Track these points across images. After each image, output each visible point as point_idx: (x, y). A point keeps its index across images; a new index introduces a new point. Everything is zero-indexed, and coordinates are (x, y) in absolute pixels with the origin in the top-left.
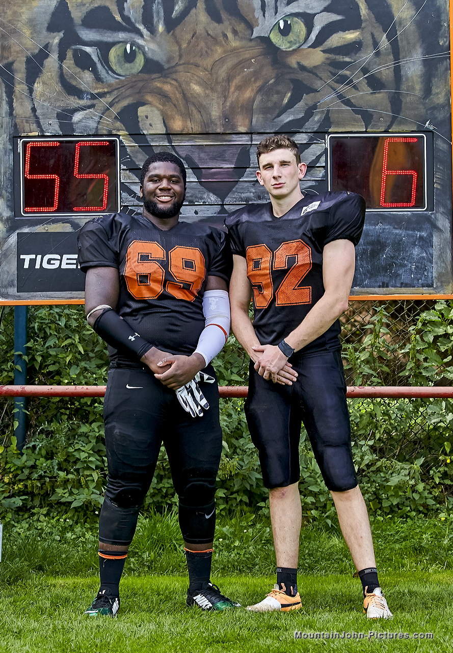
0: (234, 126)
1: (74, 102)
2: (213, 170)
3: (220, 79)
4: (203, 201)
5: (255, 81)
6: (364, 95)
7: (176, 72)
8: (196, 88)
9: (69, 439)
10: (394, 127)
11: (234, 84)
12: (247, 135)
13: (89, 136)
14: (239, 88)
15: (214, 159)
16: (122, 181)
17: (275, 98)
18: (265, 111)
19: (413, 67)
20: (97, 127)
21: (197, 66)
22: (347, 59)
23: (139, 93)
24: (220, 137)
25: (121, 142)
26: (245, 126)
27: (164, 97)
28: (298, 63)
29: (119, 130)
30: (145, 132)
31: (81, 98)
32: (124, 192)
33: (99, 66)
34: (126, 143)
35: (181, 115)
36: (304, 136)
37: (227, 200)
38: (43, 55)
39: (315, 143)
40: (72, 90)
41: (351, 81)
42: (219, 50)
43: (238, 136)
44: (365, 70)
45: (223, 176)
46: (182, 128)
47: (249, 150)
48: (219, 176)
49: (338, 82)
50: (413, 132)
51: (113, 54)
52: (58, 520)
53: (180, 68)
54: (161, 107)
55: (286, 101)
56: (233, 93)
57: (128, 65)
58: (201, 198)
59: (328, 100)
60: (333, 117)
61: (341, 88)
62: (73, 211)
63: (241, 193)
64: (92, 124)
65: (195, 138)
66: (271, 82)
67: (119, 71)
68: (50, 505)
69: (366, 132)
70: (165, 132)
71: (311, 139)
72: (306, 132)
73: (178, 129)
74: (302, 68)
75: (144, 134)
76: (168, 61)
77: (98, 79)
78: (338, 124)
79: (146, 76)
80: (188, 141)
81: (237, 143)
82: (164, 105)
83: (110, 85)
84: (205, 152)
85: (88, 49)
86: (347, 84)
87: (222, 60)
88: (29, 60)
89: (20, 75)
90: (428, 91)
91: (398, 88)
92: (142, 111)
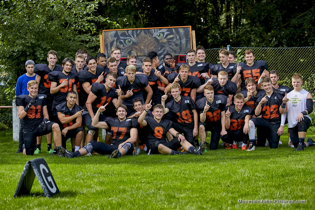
3: (147, 45)
5: (154, 45)
6: (175, 47)
8: (142, 47)
10: (180, 53)
14: (151, 47)
19: (184, 41)
20: (124, 55)
21: (142, 43)
22: (171, 41)
23: (132, 48)
27: (136, 49)
33: (124, 44)
35: (140, 52)
38: (113, 42)
41: (172, 45)
42: (147, 40)
44: (174, 43)
50: (184, 54)
51: (126, 41)
53: (139, 43)
54: (136, 51)
55: (159, 49)
57: (129, 43)
59: (167, 48)
61: (170, 46)
66: (157, 45)
69: (175, 54)
73: (139, 55)
74: (162, 42)
76: (137, 42)
77: (124, 46)
79: (133, 45)
80: (141, 57)
83: (126, 47)
85: (122, 40)
87: (147, 42)
88: (111, 43)
89: (109, 46)
90: (187, 46)
91: (181, 45)
92: (132, 52)
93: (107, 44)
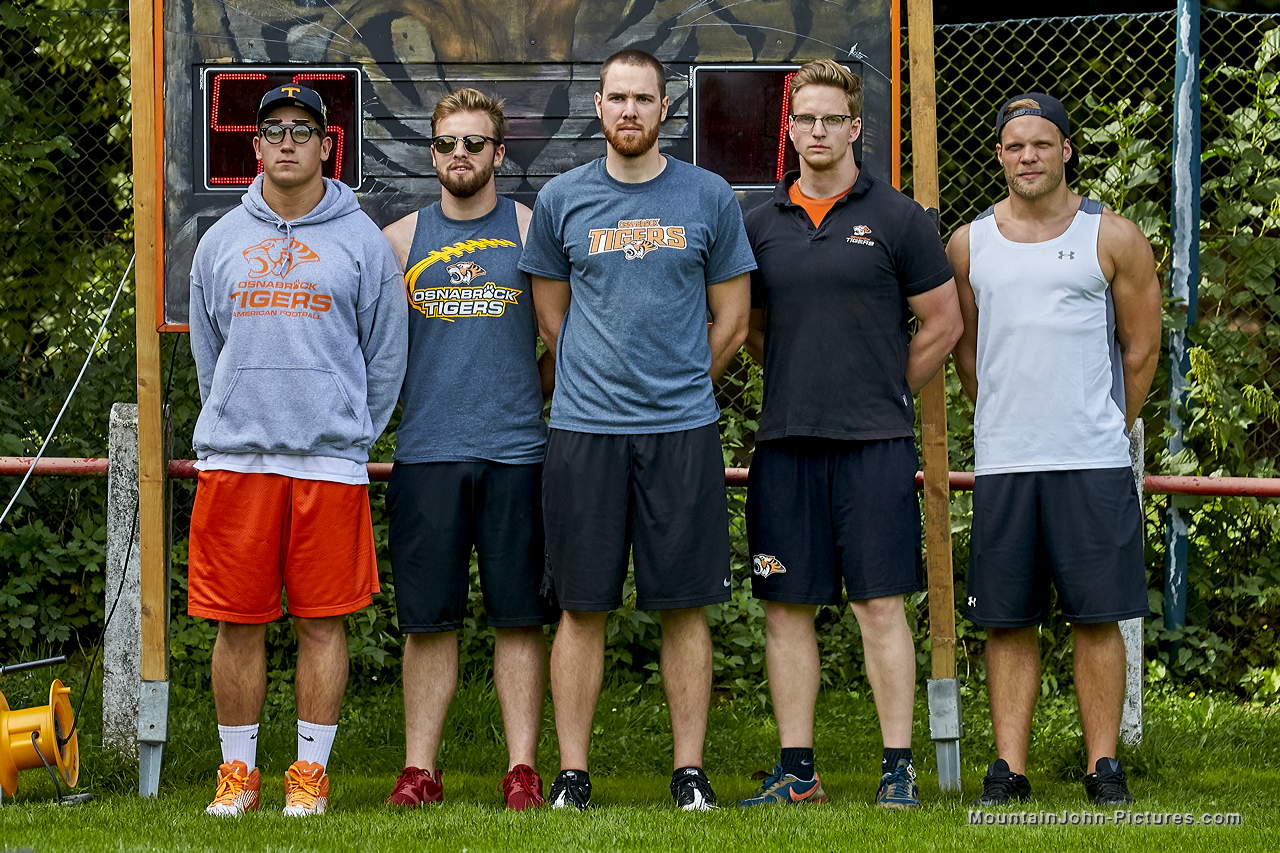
0: (544, 51)
1: (289, 10)
10: (798, 54)
12: (565, 66)
13: (313, 64)
15: (511, 103)
16: (366, 137)
17: (610, 7)
18: (593, 27)
20: (326, 51)
24: (522, 69)
25: (364, 75)
26: (561, 52)
29: (360, 56)
30: (403, 60)
31: (300, 4)
32: (367, 154)
34: (372, 77)
35: (460, 32)
37: (532, 169)
39: (673, 80)
43: (549, 67)
45: (527, 131)
46: (460, 54)
47: (568, 89)
48: (522, 131)
54: (428, 20)
55: (627, 11)
59: (694, 11)
60: (702, 38)
63: (554, 158)
64: (318, 46)
65: (483, 70)
69: (754, 63)
70: (433, 60)
73: (456, 55)
75: (400, 63)
78: (710, 50)
80: (471, 74)
81: (549, 78)
82: (432, 16)
92: (397, 26)
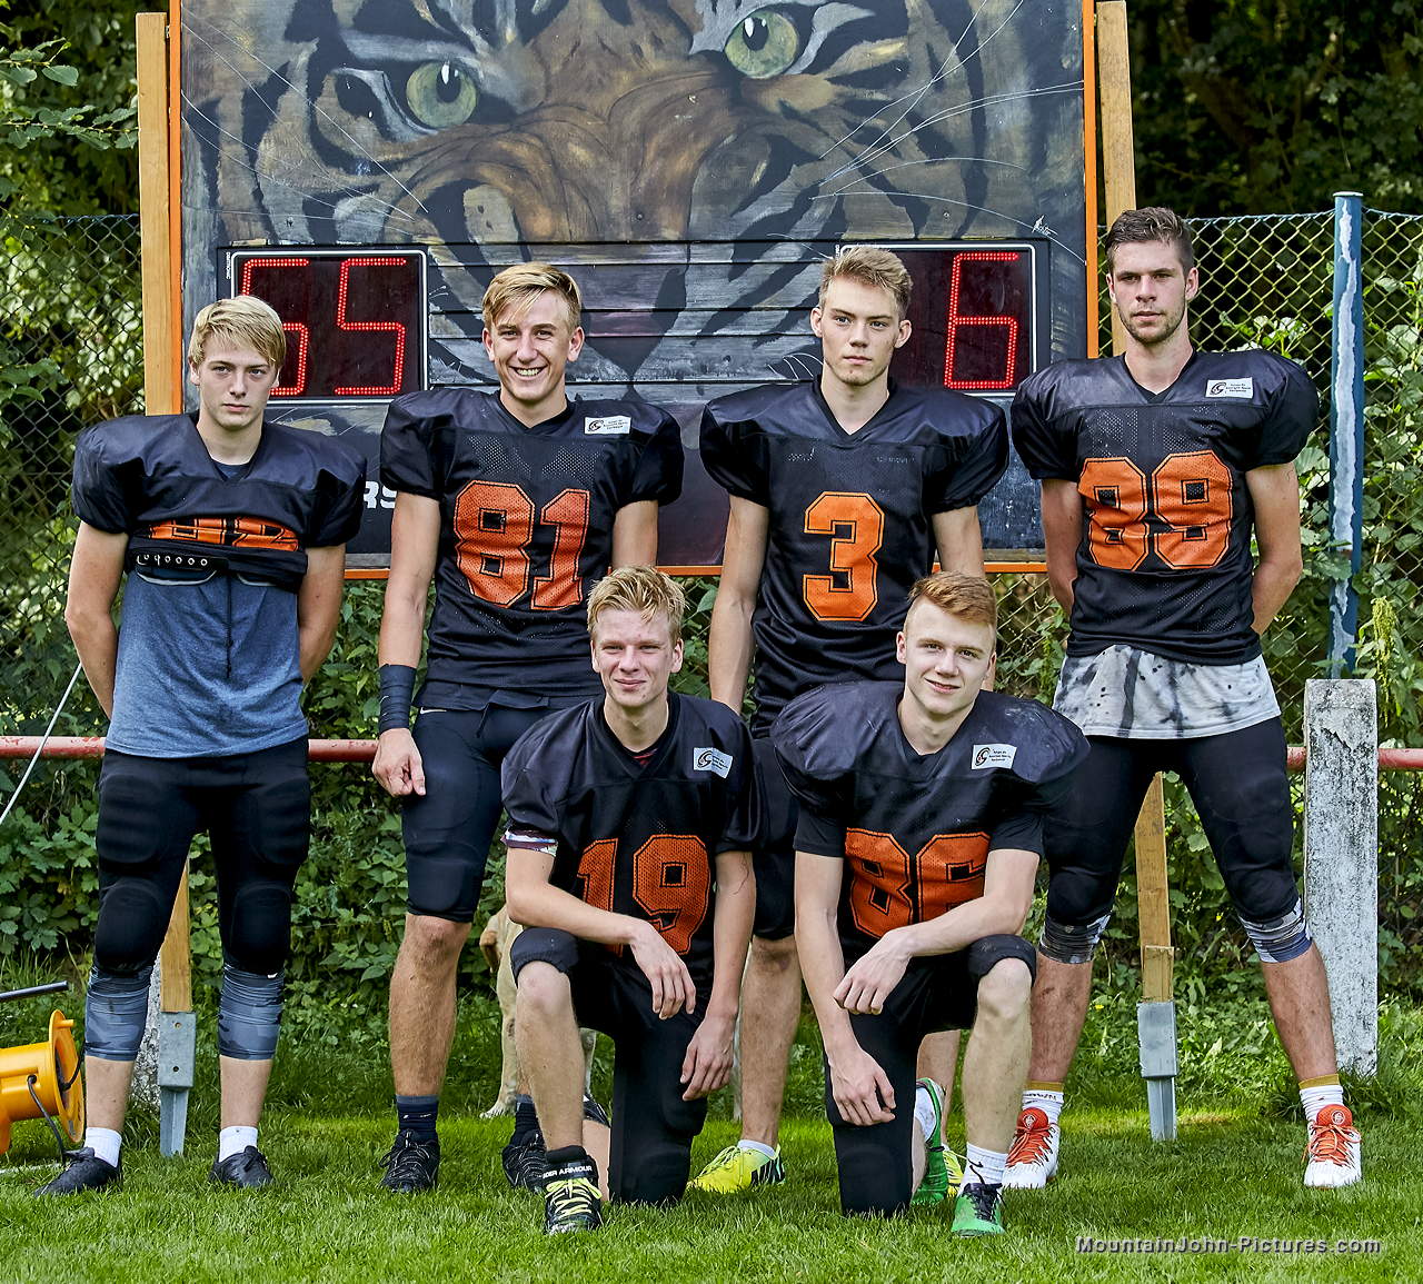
0: (654, 228)
1: (336, 179)
2: (612, 315)
3: (627, 135)
4: (592, 375)
5: (696, 139)
6: (912, 167)
7: (539, 120)
8: (580, 153)
9: (362, 845)
10: (971, 230)
11: (654, 145)
12: (681, 246)
13: (366, 246)
14: (664, 152)
15: (613, 292)
16: (432, 336)
17: (736, 172)
18: (715, 197)
19: (1010, 110)
20: (383, 229)
21: (581, 109)
22: (879, 96)
23: (467, 160)
24: (627, 249)
25: (430, 258)
26: (675, 229)
27: (516, 169)
28: (782, 104)
29: (425, 235)
30: (478, 240)
31: (350, 171)
32: (435, 357)
33: (388, 109)
34: (440, 261)
36: (793, 247)
37: (640, 375)
38: (276, 85)
39: (814, 262)
40: (331, 154)
41: (887, 139)
42: (626, 77)
43: (661, 247)
44: (914, 118)
45: (633, 328)
46: (550, 232)
47: (684, 274)
48: (626, 327)
49: (859, 140)
50: (1009, 240)
51: (415, 85)
52: (338, 1004)
53: (547, 113)
54: (510, 189)
55: (757, 178)
56: (653, 162)
57: (443, 107)
58: (589, 370)
59: (839, 175)
60: (851, 210)
61: (867, 153)
62: (333, 395)
63: (668, 360)
64: (373, 223)
65: (578, 251)
66: (728, 140)
67: (426, 118)
68: (325, 976)
69: (916, 240)
70: (516, 239)
71: (807, 254)
72: (797, 241)
73: (544, 234)
74: (790, 113)
75: (475, 243)
76: (525, 98)
77: (385, 133)
78: (860, 226)
79: (481, 129)
80: (563, 256)
81: (660, 261)
82: (515, 185)
83: (408, 147)
84: (596, 279)
85: (365, 75)
86: (878, 146)
87: (631, 97)
88: (248, 98)
89: (231, 127)
90: (1038, 160)
91: (979, 152)
92: (471, 197)
93: (210, 107)
